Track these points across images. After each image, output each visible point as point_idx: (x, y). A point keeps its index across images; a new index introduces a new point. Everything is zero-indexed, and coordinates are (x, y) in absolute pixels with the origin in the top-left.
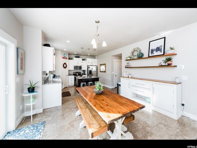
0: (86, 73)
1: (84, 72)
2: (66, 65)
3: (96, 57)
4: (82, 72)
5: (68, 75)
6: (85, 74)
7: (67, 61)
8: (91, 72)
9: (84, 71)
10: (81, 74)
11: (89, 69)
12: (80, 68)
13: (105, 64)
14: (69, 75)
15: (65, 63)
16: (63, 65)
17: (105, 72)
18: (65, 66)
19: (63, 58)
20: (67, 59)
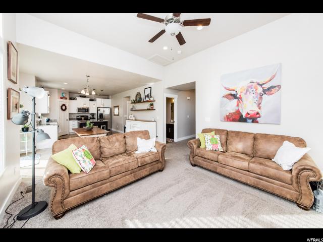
0: (96, 116)
1: (93, 116)
2: (66, 107)
3: (110, 97)
4: (90, 116)
5: (68, 119)
6: (93, 118)
7: (67, 102)
8: (101, 115)
9: (93, 114)
10: (89, 118)
11: (99, 112)
12: (87, 110)
13: (118, 106)
14: (70, 119)
15: (64, 105)
16: (62, 107)
17: (118, 115)
18: (64, 108)
19: (61, 98)
20: (66, 99)
